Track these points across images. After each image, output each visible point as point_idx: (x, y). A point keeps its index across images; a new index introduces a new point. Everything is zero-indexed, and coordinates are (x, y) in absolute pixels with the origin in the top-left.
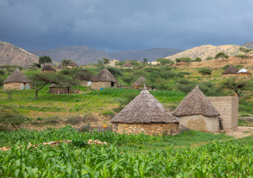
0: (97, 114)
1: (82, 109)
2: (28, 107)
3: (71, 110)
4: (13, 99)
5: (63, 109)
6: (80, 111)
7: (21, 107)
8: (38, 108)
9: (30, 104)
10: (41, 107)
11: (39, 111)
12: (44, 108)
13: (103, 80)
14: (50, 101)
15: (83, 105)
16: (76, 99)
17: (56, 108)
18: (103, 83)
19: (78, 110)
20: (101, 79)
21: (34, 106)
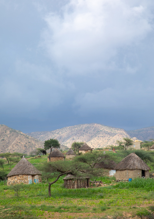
0: (129, 215)
1: (109, 208)
2: (41, 206)
3: (95, 210)
4: (21, 197)
5: (84, 208)
6: (107, 211)
7: (33, 207)
8: (53, 207)
9: (43, 203)
10: (57, 206)
11: (55, 211)
12: (60, 208)
13: (131, 168)
14: (67, 198)
15: (110, 203)
16: (99, 194)
17: (75, 207)
18: (131, 172)
19: (104, 210)
20: (128, 167)
21: (48, 205)
